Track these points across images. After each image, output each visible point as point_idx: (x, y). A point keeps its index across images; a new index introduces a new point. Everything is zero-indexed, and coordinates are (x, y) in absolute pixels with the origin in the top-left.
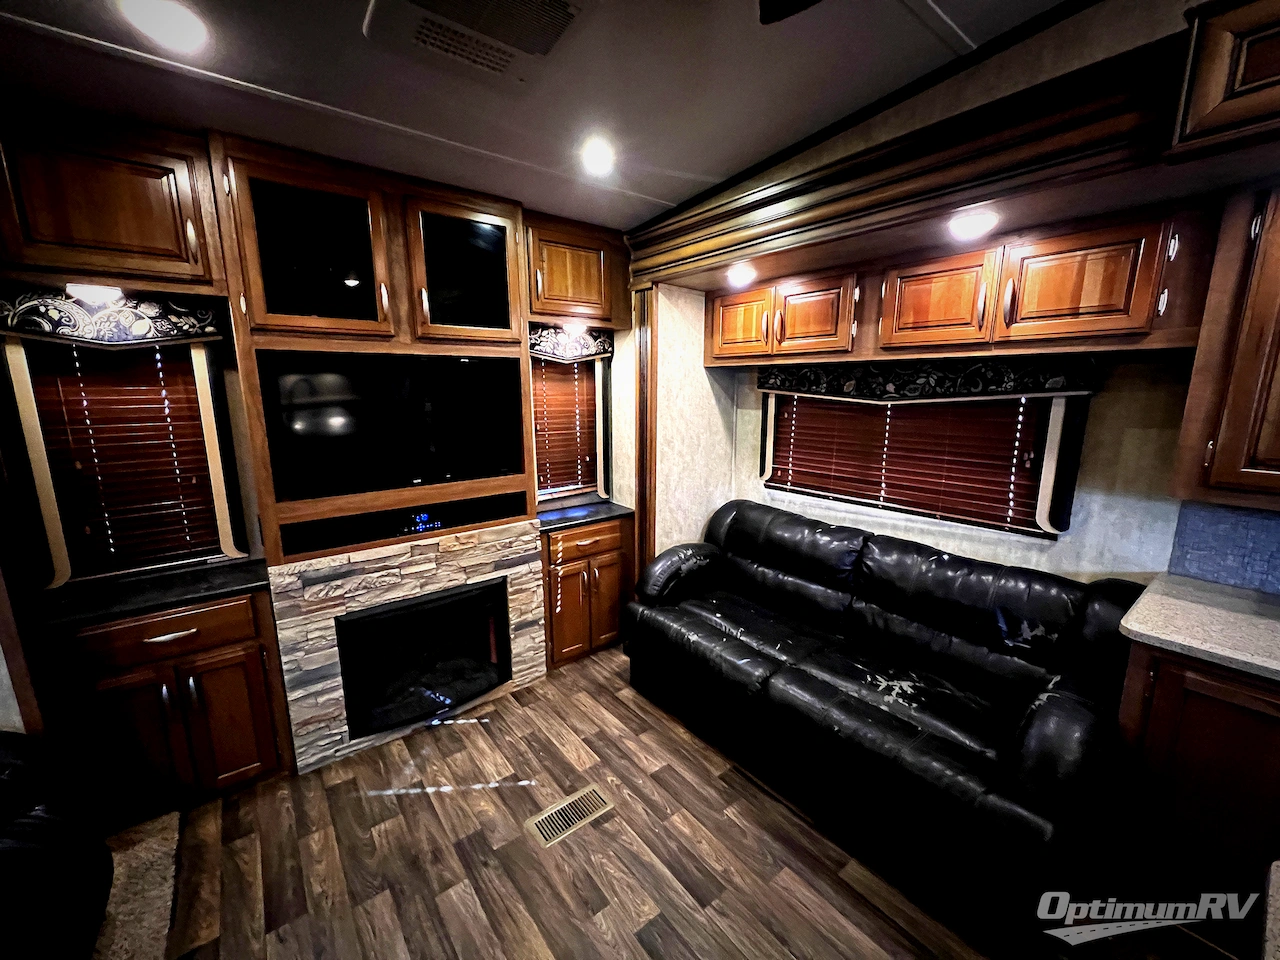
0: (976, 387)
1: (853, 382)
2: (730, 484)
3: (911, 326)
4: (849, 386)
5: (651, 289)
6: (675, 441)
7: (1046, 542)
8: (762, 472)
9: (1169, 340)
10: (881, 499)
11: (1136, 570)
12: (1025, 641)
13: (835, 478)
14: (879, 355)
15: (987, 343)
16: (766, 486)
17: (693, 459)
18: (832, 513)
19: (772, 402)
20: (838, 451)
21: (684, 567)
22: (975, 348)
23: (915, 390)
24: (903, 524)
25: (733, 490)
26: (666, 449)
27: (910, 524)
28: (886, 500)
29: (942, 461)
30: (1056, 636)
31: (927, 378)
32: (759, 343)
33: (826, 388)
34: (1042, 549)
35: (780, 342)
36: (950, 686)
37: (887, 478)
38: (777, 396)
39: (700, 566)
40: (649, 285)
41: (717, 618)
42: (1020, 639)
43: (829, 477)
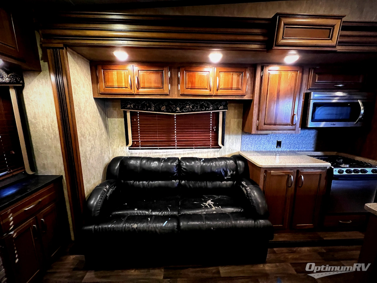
0: (203, 109)
1: (165, 107)
2: (109, 150)
3: (190, 88)
4: (164, 108)
5: (62, 48)
6: (86, 134)
7: (218, 149)
8: (127, 143)
9: (249, 97)
10: (176, 146)
11: (236, 152)
12: (229, 176)
13: (159, 141)
14: (179, 97)
15: (212, 95)
16: (129, 149)
17: (95, 143)
18: (158, 154)
19: (128, 115)
20: (158, 132)
21: (108, 195)
22: (208, 96)
23: (186, 109)
24: (182, 152)
25: (111, 153)
26: (83, 139)
27: (184, 152)
28: (177, 146)
29: (193, 131)
30: (235, 172)
31: (189, 106)
32: (127, 89)
33: (154, 109)
34: (218, 151)
35: (138, 89)
36: (217, 196)
37: (177, 139)
38: (131, 112)
39: (113, 191)
40: (62, 45)
41: (136, 211)
42: (228, 176)
43: (157, 141)
